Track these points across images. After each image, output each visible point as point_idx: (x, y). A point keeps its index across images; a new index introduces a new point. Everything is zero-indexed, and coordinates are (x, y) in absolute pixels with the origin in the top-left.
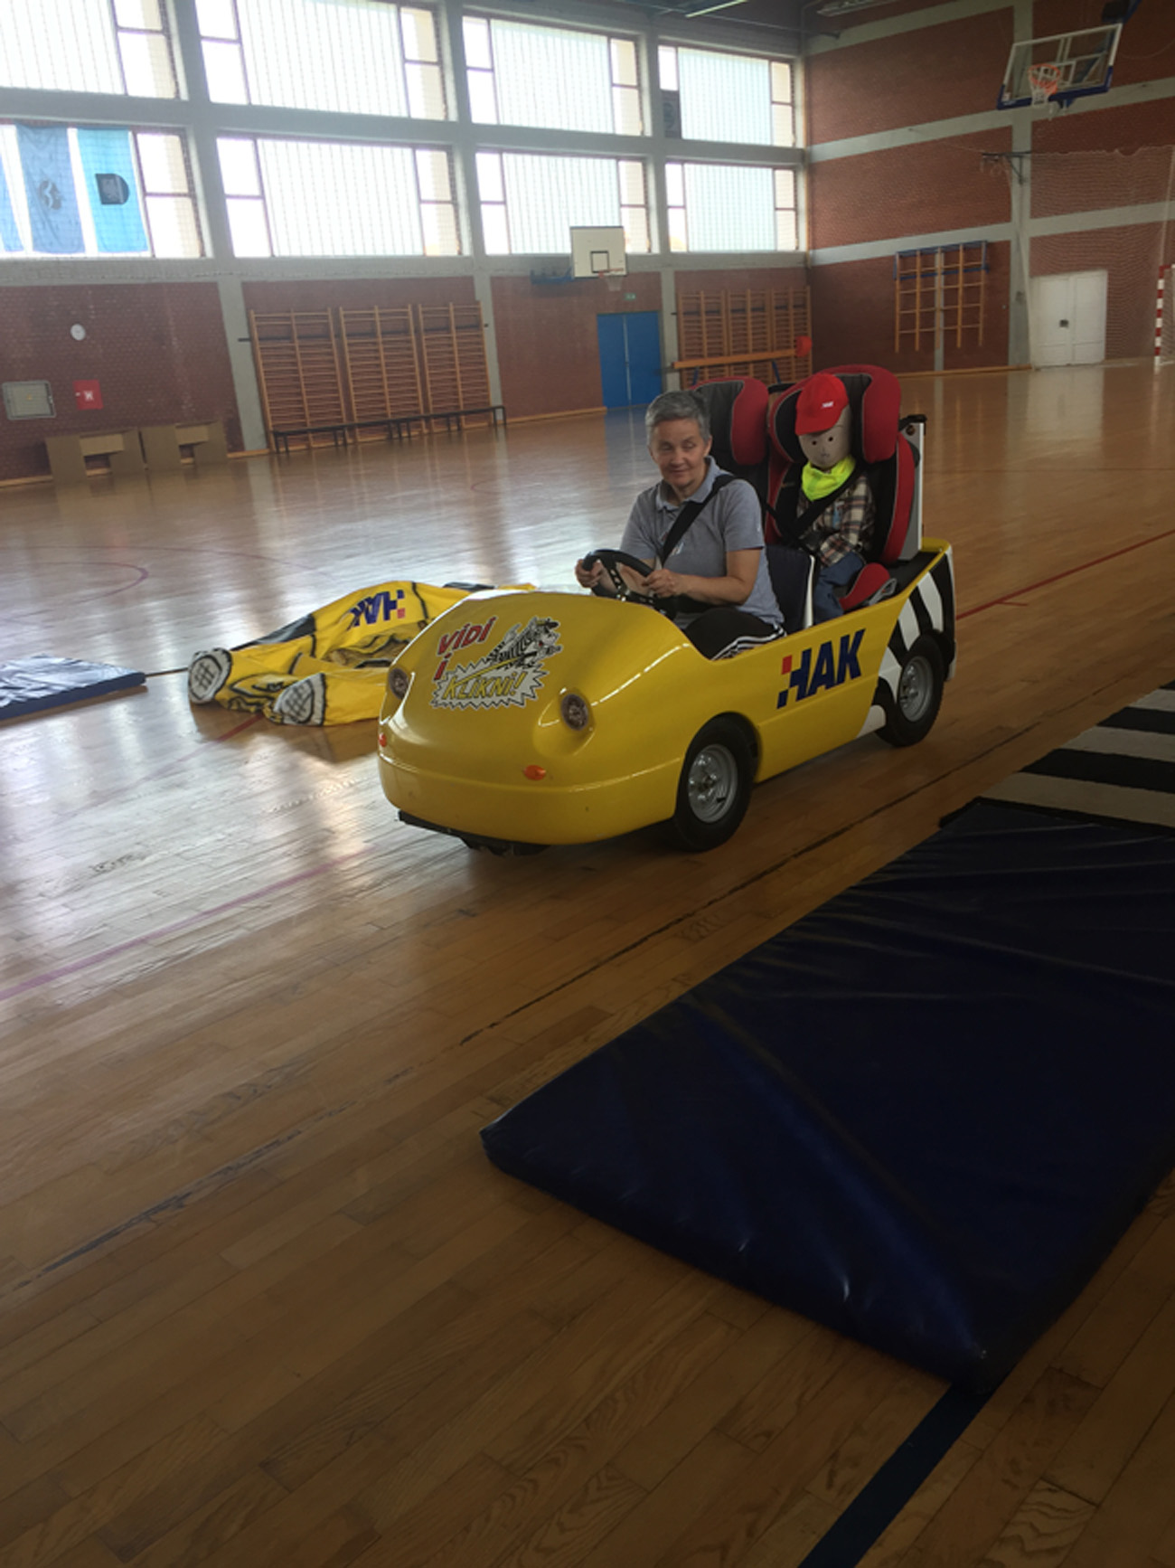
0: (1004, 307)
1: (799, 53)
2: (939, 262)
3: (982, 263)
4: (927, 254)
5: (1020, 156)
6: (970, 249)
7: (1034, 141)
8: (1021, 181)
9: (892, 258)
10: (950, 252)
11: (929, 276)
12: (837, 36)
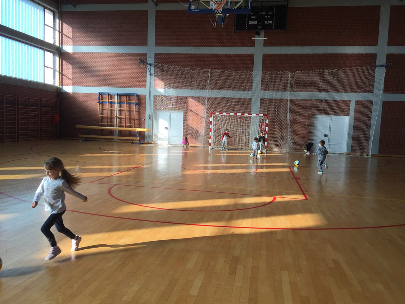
0: (143, 119)
1: (57, 9)
2: (116, 99)
3: (135, 101)
4: (111, 95)
5: (150, 65)
6: (129, 96)
7: (155, 61)
8: (151, 74)
9: (96, 94)
10: (120, 96)
11: (112, 103)
12: (75, 6)
